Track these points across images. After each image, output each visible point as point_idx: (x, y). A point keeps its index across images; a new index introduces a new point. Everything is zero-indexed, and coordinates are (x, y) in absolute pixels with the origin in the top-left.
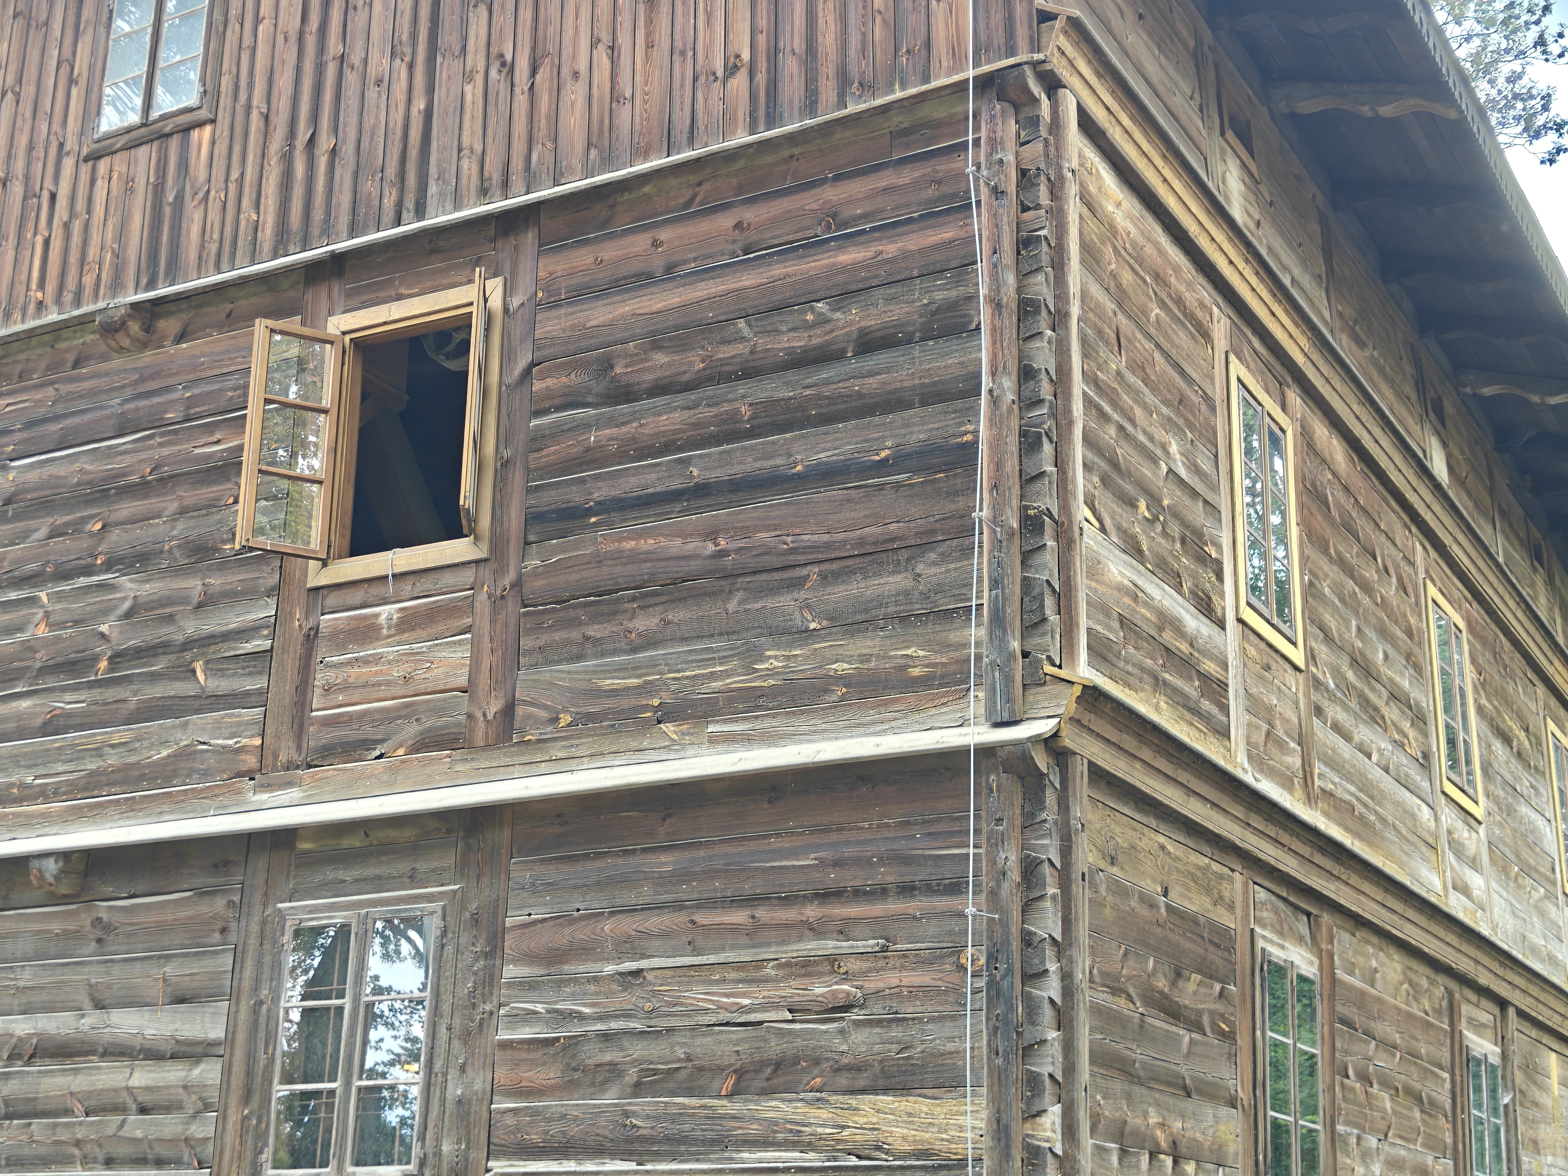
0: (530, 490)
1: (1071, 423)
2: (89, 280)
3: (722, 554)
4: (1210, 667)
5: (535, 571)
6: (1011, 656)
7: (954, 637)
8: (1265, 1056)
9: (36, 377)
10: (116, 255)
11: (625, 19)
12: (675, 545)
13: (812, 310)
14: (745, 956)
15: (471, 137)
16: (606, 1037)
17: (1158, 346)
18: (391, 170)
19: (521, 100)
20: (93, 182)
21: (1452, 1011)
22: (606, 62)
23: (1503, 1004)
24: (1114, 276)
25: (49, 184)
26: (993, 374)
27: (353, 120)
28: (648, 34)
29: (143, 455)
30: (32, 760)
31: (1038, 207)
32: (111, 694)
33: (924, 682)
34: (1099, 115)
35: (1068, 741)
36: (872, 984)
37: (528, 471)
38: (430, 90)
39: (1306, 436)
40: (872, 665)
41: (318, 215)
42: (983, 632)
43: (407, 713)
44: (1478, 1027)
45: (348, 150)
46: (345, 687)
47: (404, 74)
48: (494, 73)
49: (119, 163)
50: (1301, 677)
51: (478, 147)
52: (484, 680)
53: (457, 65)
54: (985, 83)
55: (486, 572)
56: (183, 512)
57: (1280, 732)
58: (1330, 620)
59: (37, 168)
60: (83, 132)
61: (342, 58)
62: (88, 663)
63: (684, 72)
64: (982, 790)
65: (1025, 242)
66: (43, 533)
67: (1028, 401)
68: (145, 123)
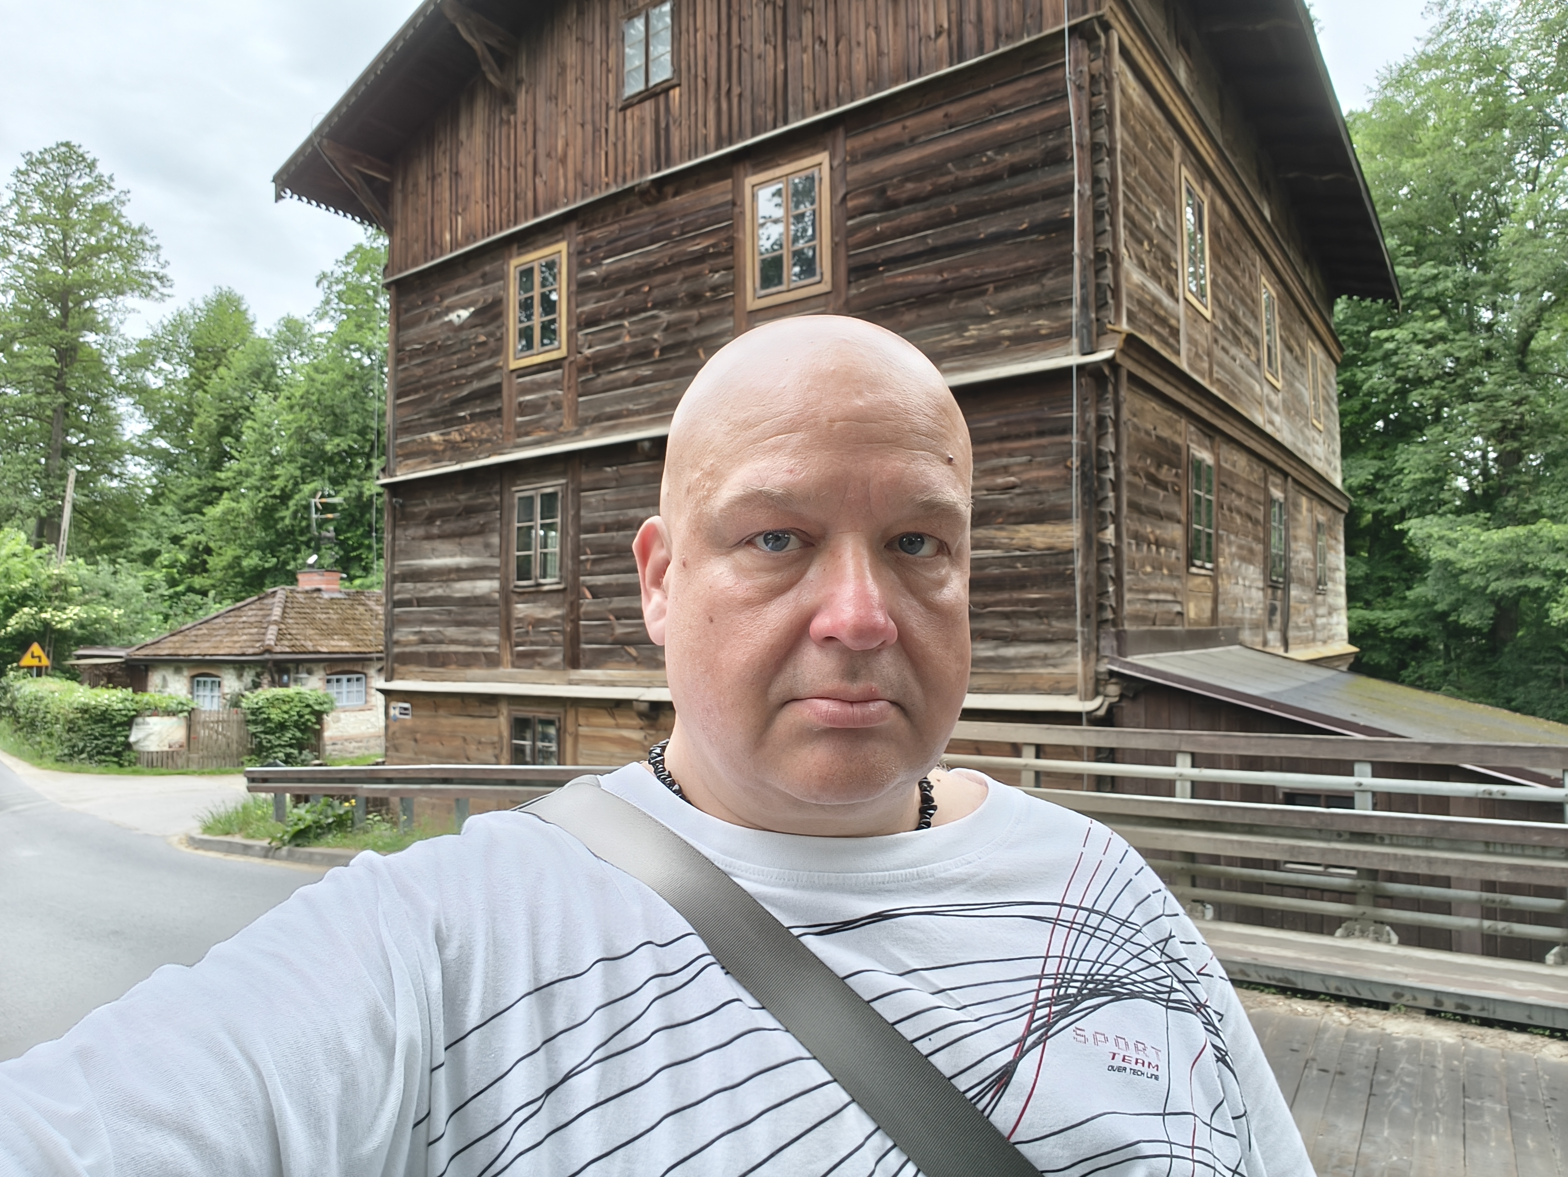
0: (848, 257)
1: (1118, 205)
2: (629, 170)
3: (946, 281)
4: (1173, 322)
5: (855, 296)
6: (1091, 322)
7: (1062, 313)
8: (1193, 500)
9: (609, 220)
10: (640, 157)
11: (882, 12)
12: (922, 278)
13: (986, 155)
15: (807, 81)
17: (1152, 163)
18: (770, 102)
19: (832, 59)
20: (625, 121)
21: (1266, 479)
22: (874, 36)
23: (1286, 475)
24: (1133, 128)
25: (604, 124)
26: (1080, 181)
27: (749, 78)
28: (895, 18)
29: (664, 253)
30: (630, 398)
31: (1100, 94)
32: (662, 366)
33: (1048, 337)
34: (1128, 43)
35: (1119, 360)
36: (1026, 476)
37: (848, 248)
38: (785, 59)
39: (1212, 204)
40: (1022, 329)
41: (735, 128)
42: (1077, 311)
44: (1275, 485)
45: (747, 93)
47: (772, 51)
48: (817, 47)
49: (637, 111)
50: (1209, 325)
51: (812, 86)
53: (798, 44)
54: (1072, 29)
55: (831, 297)
56: (685, 279)
57: (1200, 352)
58: (1221, 297)
59: (597, 117)
60: (617, 97)
61: (740, 47)
62: (650, 353)
63: (914, 37)
64: (1079, 385)
65: (1094, 113)
66: (621, 294)
67: (1097, 195)
68: (646, 89)
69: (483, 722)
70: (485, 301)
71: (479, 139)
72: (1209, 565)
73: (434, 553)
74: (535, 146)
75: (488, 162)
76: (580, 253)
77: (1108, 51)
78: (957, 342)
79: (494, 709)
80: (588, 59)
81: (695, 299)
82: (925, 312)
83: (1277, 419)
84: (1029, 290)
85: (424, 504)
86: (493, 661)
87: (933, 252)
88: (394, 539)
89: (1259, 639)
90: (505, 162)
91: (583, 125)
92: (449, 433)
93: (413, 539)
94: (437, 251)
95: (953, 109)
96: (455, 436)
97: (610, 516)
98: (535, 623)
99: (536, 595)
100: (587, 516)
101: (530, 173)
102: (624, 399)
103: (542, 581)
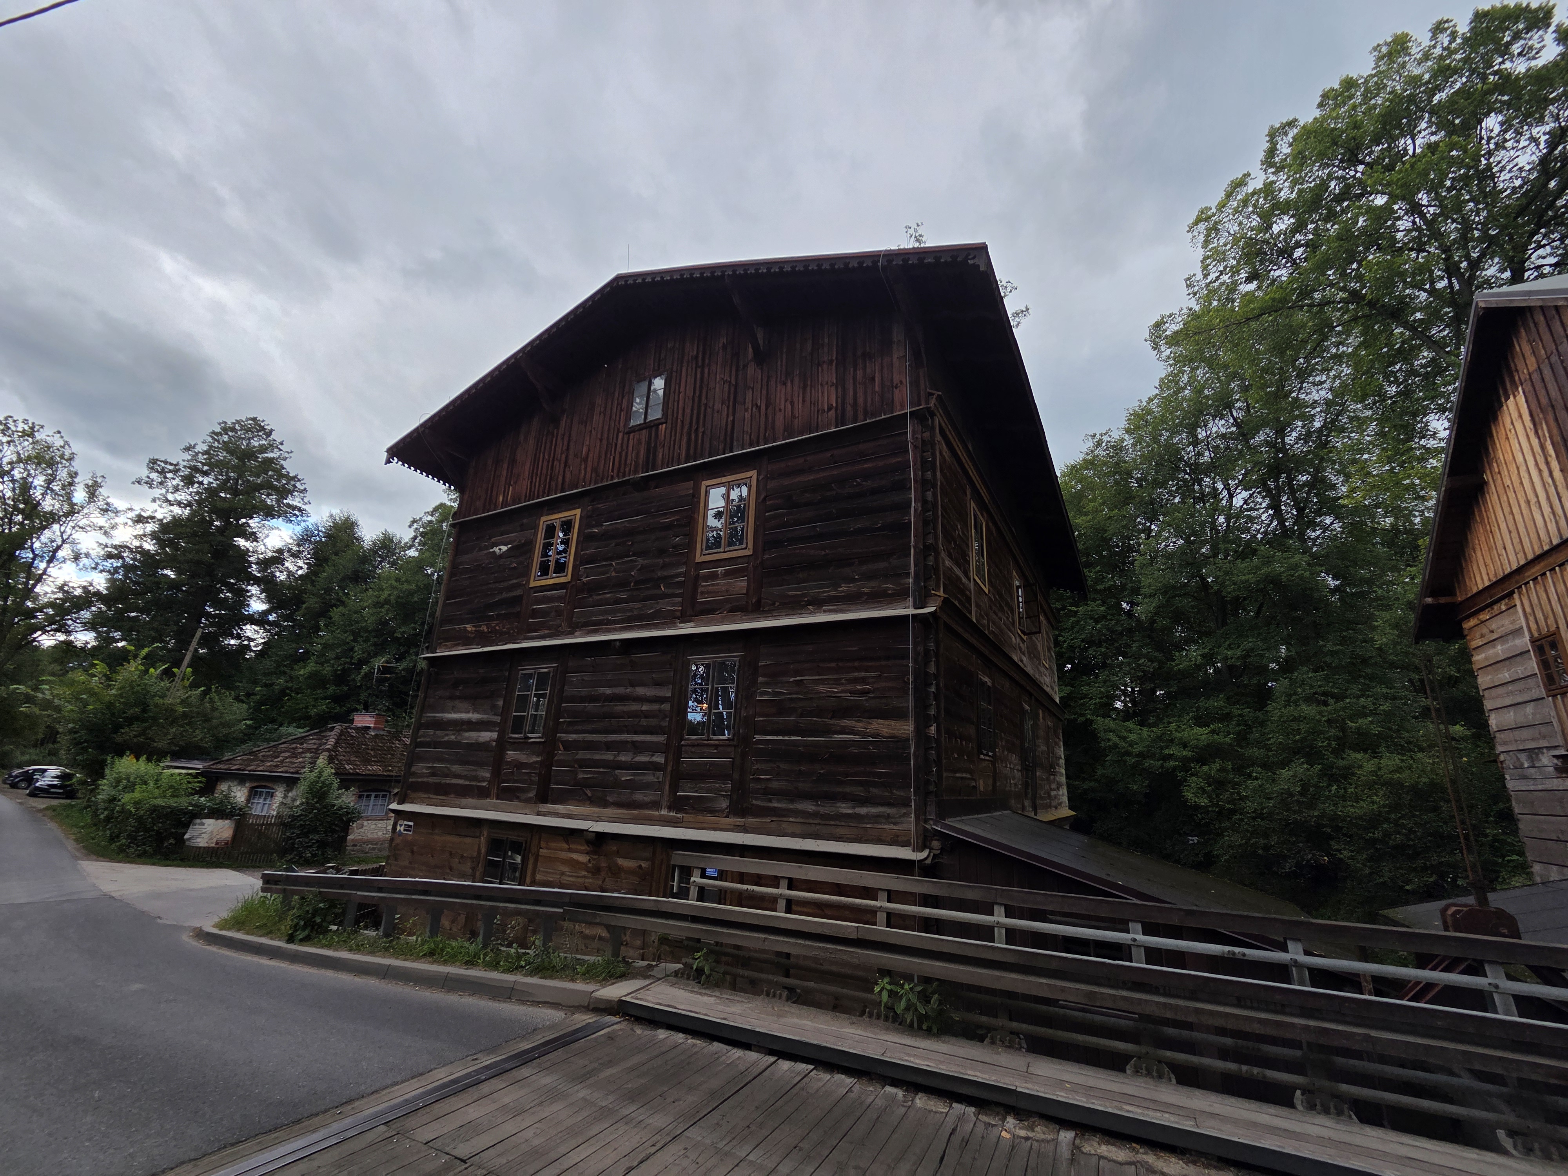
0: (765, 535)
1: (938, 518)
2: (627, 470)
3: (826, 555)
4: (968, 593)
5: (768, 559)
6: (921, 588)
7: (903, 581)
8: (980, 709)
9: (612, 498)
10: (636, 462)
11: (796, 393)
12: (812, 552)
13: (856, 481)
14: (835, 677)
15: (747, 428)
16: (791, 699)
17: (956, 497)
18: (722, 438)
19: (763, 417)
20: (628, 440)
21: (1020, 697)
22: (790, 407)
25: (615, 441)
26: (915, 501)
27: (710, 423)
28: (803, 398)
29: (645, 522)
30: (611, 612)
31: (928, 452)
32: (635, 593)
33: (893, 595)
34: (943, 424)
35: (939, 614)
36: (876, 686)
37: (765, 529)
38: (734, 415)
39: (987, 524)
40: (876, 589)
41: (699, 451)
43: (727, 601)
44: (1025, 701)
45: (708, 432)
46: (708, 592)
47: (726, 409)
48: (754, 409)
49: (637, 435)
50: (987, 597)
51: (749, 431)
52: (752, 591)
53: (743, 407)
54: (912, 413)
55: (752, 558)
56: (657, 539)
57: (982, 612)
58: (993, 580)
59: (611, 436)
60: (625, 426)
61: (706, 405)
62: (629, 584)
63: (814, 409)
64: (913, 627)
65: (924, 462)
66: (613, 544)
67: (925, 510)
68: (645, 423)
69: (468, 840)
70: (520, 541)
71: (532, 442)
72: (990, 754)
73: (454, 710)
74: (568, 449)
75: (535, 455)
76: (589, 517)
77: (933, 428)
78: (833, 593)
79: (477, 830)
80: (609, 402)
81: (662, 552)
82: (815, 573)
83: (1025, 658)
84: (882, 565)
85: (453, 674)
86: (483, 793)
87: (820, 537)
88: (425, 698)
89: (1020, 806)
90: (546, 457)
91: (601, 440)
92: (480, 626)
93: (440, 698)
94: (492, 506)
95: (836, 453)
96: (484, 628)
97: (585, 691)
98: (520, 765)
99: (523, 745)
100: (569, 691)
101: (562, 465)
102: (606, 612)
103: (529, 735)
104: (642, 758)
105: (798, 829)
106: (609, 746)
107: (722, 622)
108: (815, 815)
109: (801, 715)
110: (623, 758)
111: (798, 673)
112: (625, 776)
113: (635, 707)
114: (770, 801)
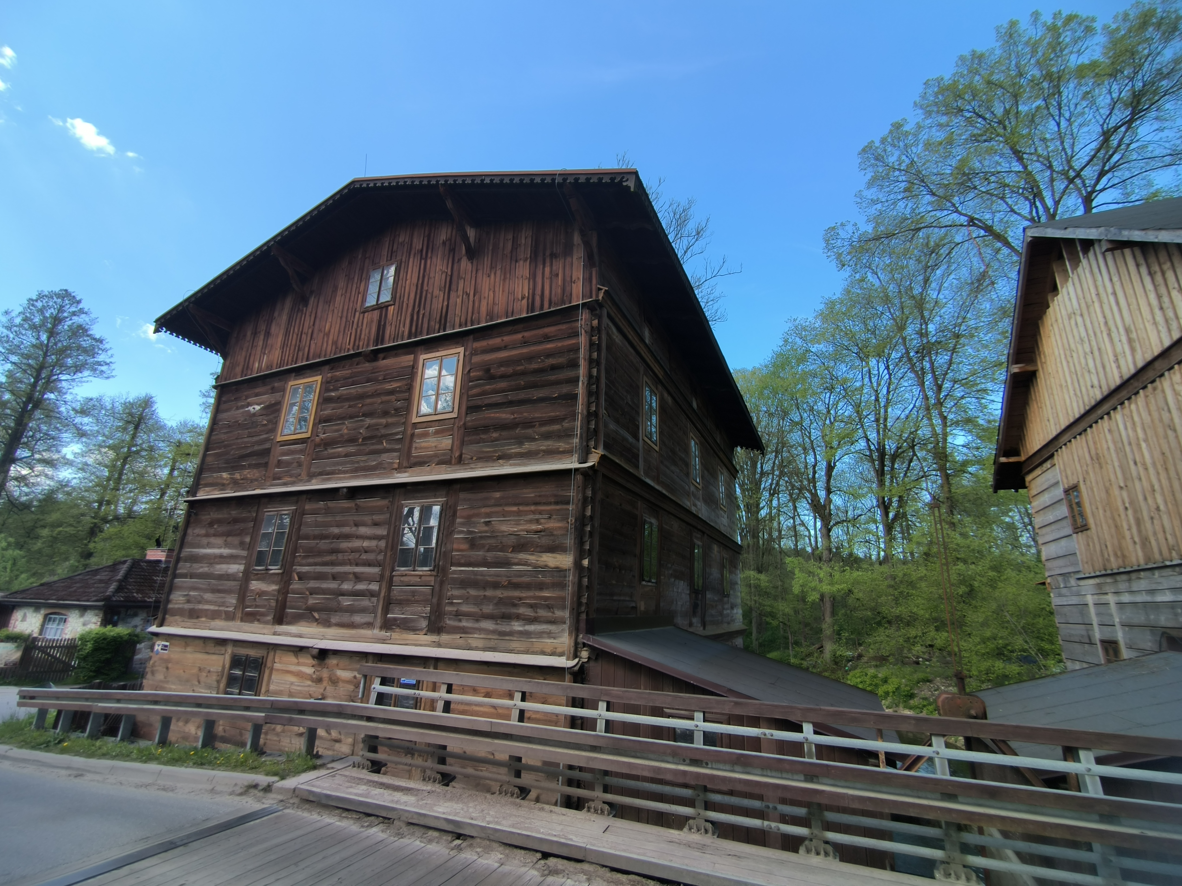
0: (468, 401)
2: (361, 343)
3: (515, 418)
4: (635, 451)
6: (584, 447)
7: (570, 441)
8: (644, 544)
9: (347, 367)
10: (368, 337)
11: (497, 284)
12: (504, 416)
13: (540, 359)
14: (516, 518)
15: (458, 312)
16: (481, 537)
17: (625, 372)
18: (438, 319)
19: (471, 303)
20: (363, 318)
21: (691, 535)
22: (492, 295)
23: (703, 533)
24: (615, 354)
25: (352, 319)
27: (429, 306)
28: (503, 289)
29: (373, 388)
30: (342, 464)
31: (595, 336)
32: (362, 448)
33: (563, 452)
34: (613, 314)
35: (597, 467)
36: (547, 526)
37: (468, 396)
38: (449, 299)
39: (663, 395)
40: (551, 447)
41: (419, 329)
42: (578, 440)
43: (436, 456)
44: (696, 537)
45: (427, 314)
46: (421, 448)
47: (442, 295)
48: (464, 296)
49: (370, 314)
50: (657, 454)
51: (460, 314)
52: (455, 448)
53: (455, 294)
54: (584, 305)
55: (457, 420)
57: (652, 468)
59: (349, 315)
60: (361, 306)
61: (427, 291)
62: (358, 439)
63: (511, 298)
64: (575, 479)
65: (591, 344)
66: (347, 406)
67: (590, 383)
68: (377, 304)
69: (214, 657)
70: (270, 402)
71: (285, 317)
72: (654, 580)
73: (209, 545)
74: (314, 325)
75: (287, 330)
76: (328, 382)
77: (600, 317)
78: (518, 450)
79: (223, 649)
80: (350, 286)
81: (385, 414)
82: (505, 433)
83: (699, 503)
84: (556, 427)
85: (209, 514)
86: (230, 617)
87: (511, 403)
89: (687, 622)
90: (296, 330)
91: (341, 318)
92: (234, 474)
93: (198, 535)
95: (527, 334)
96: (237, 476)
97: (317, 531)
98: (261, 594)
99: (264, 577)
100: (304, 530)
101: (309, 338)
102: (338, 464)
103: (270, 567)
104: (361, 586)
105: (480, 644)
106: (334, 577)
107: (430, 473)
108: (494, 632)
109: (489, 550)
110: (346, 586)
111: (488, 515)
112: (346, 602)
113: (357, 544)
114: (460, 620)
